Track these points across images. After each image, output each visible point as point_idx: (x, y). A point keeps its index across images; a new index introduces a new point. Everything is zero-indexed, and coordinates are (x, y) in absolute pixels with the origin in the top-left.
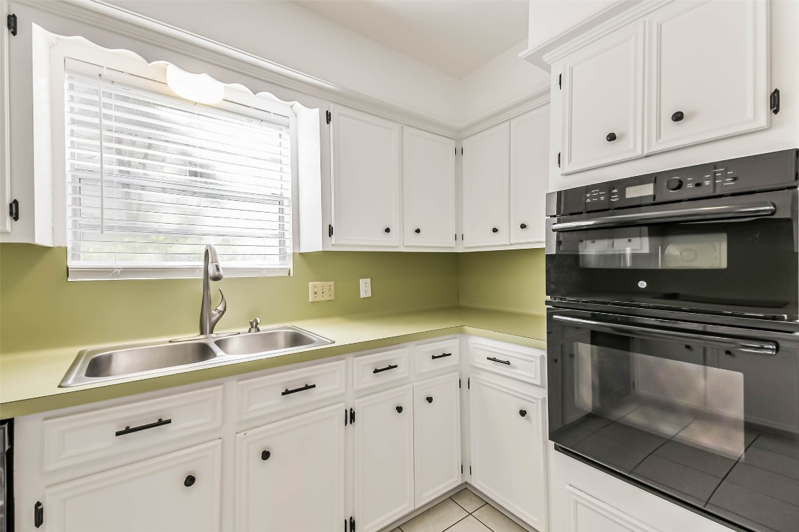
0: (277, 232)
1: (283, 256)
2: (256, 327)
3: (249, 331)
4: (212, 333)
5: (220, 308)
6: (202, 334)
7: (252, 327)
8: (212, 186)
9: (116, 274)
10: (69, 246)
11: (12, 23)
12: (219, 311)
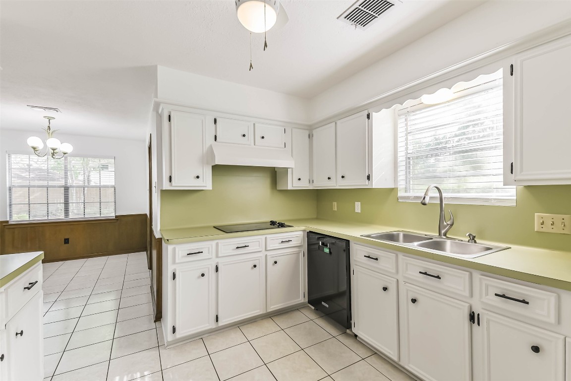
2: (473, 239)
3: (468, 242)
4: (445, 235)
5: (450, 222)
6: (439, 235)
7: (470, 239)
10: (401, 187)
11: (368, 116)
12: (448, 224)
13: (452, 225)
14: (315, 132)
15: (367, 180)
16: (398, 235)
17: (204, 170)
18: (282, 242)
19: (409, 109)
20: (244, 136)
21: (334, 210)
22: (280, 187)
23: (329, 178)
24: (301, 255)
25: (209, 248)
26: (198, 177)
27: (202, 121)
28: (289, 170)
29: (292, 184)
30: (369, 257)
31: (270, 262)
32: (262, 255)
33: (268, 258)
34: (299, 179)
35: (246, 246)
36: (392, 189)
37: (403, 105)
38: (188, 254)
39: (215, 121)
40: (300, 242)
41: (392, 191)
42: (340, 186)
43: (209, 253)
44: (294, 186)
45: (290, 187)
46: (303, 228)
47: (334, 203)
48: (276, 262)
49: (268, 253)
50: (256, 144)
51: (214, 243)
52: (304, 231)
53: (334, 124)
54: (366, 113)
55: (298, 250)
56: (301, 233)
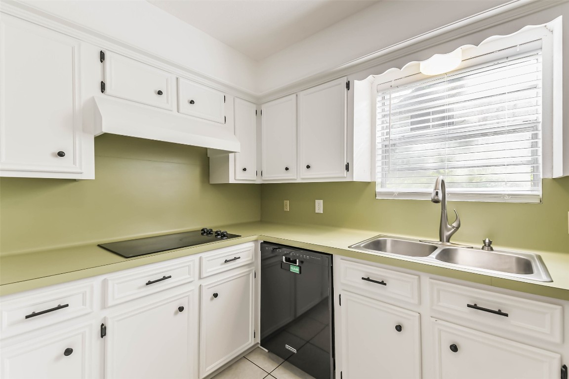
0: (530, 159)
1: (534, 182)
2: (489, 245)
3: (483, 249)
4: (448, 241)
5: (455, 224)
6: (441, 241)
7: (485, 245)
8: (463, 130)
9: (395, 196)
10: (378, 181)
11: (348, 85)
12: (454, 227)
13: (458, 228)
14: (264, 108)
15: (345, 171)
16: (385, 241)
17: (77, 142)
18: (226, 261)
19: (393, 83)
20: (160, 93)
21: (285, 210)
22: (214, 180)
23: (287, 169)
24: (252, 276)
25: (84, 294)
26: (61, 154)
27: (73, 49)
28: (231, 155)
29: (235, 176)
30: (368, 279)
31: (207, 294)
32: (194, 287)
33: (204, 290)
34: (245, 170)
35: (165, 278)
36: (367, 184)
37: (402, 70)
38: (27, 317)
39: (102, 56)
40: (251, 258)
41: (367, 186)
42: (303, 179)
43: (84, 304)
44: (237, 178)
45: (232, 181)
46: (255, 237)
47: (285, 201)
48: (216, 295)
49: (204, 283)
50: (181, 110)
51: (97, 282)
52: (256, 241)
53: (295, 95)
54: (344, 81)
55: (248, 270)
56: (252, 244)
